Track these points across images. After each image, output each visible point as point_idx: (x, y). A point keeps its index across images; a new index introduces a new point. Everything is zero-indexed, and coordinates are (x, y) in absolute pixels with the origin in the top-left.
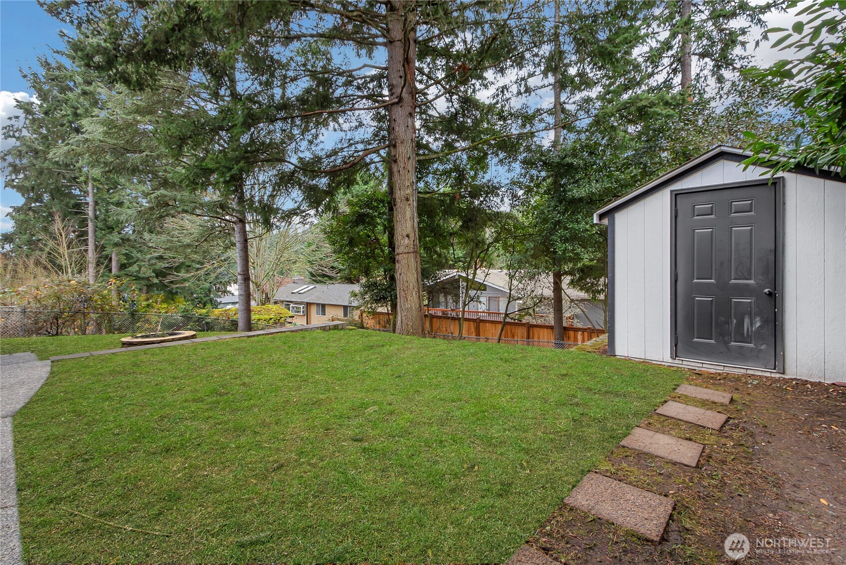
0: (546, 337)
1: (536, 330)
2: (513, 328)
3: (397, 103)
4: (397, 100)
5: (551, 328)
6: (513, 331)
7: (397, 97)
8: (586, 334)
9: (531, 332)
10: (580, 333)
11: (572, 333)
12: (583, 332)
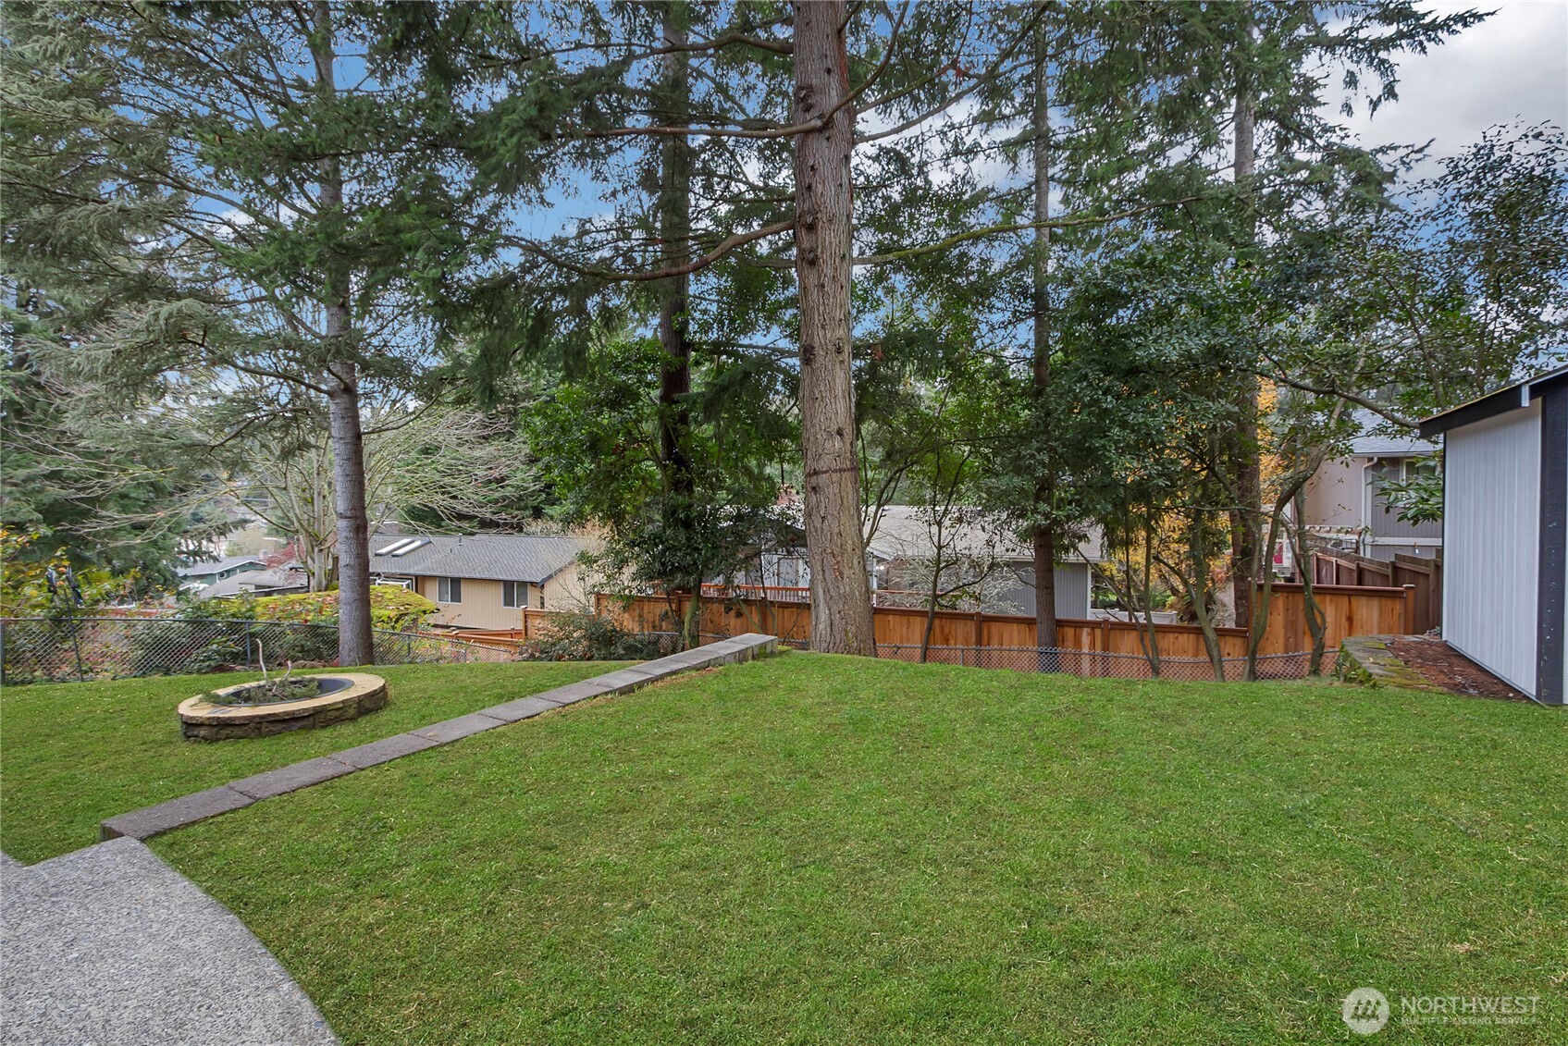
0: (1015, 641)
1: (995, 627)
2: (946, 622)
3: (820, 130)
4: (819, 123)
5: (1029, 622)
6: (946, 630)
7: (820, 117)
8: (1098, 632)
9: (985, 632)
10: (1085, 631)
11: (1070, 632)
12: (1093, 629)
